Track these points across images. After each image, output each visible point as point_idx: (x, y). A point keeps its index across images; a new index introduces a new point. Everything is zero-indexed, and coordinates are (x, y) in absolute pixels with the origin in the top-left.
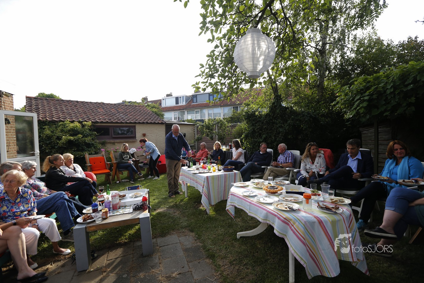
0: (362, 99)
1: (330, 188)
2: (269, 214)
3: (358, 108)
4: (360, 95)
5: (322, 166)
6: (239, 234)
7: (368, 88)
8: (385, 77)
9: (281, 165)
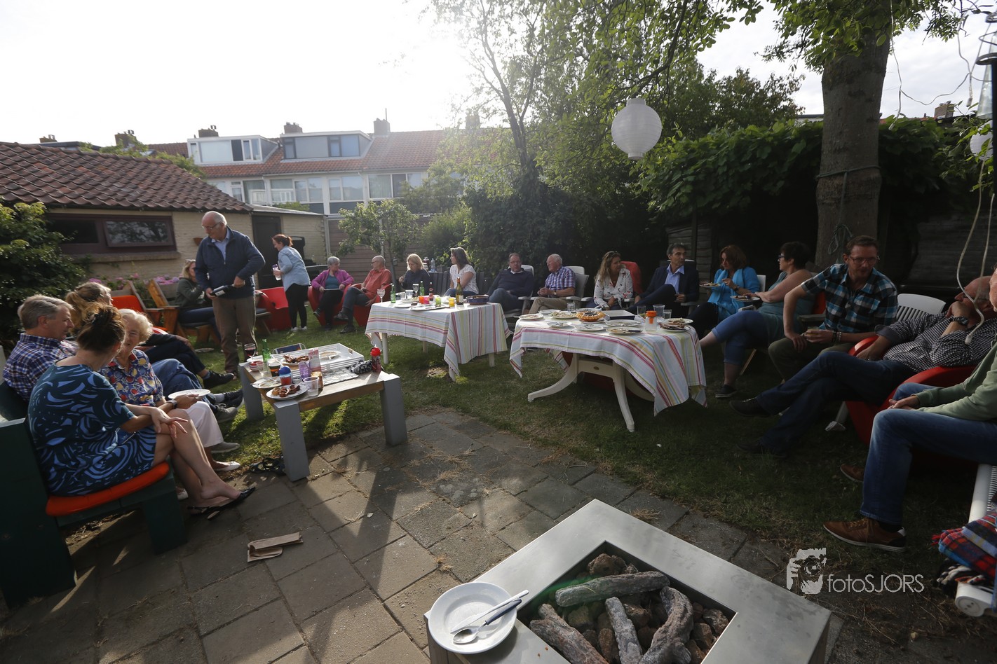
0: (684, 179)
1: (666, 308)
2: (605, 342)
3: (679, 194)
4: (680, 172)
5: (628, 290)
6: (532, 396)
7: (692, 162)
8: (714, 144)
9: (555, 294)
